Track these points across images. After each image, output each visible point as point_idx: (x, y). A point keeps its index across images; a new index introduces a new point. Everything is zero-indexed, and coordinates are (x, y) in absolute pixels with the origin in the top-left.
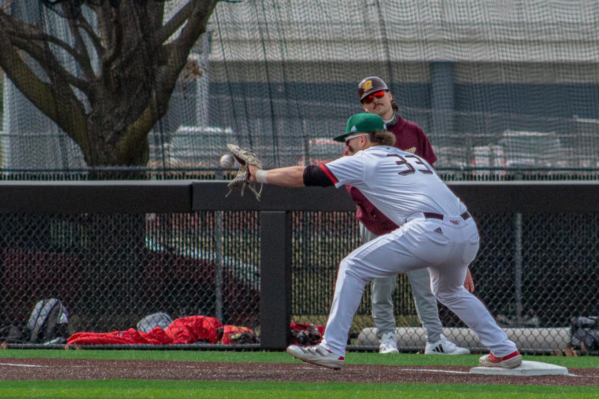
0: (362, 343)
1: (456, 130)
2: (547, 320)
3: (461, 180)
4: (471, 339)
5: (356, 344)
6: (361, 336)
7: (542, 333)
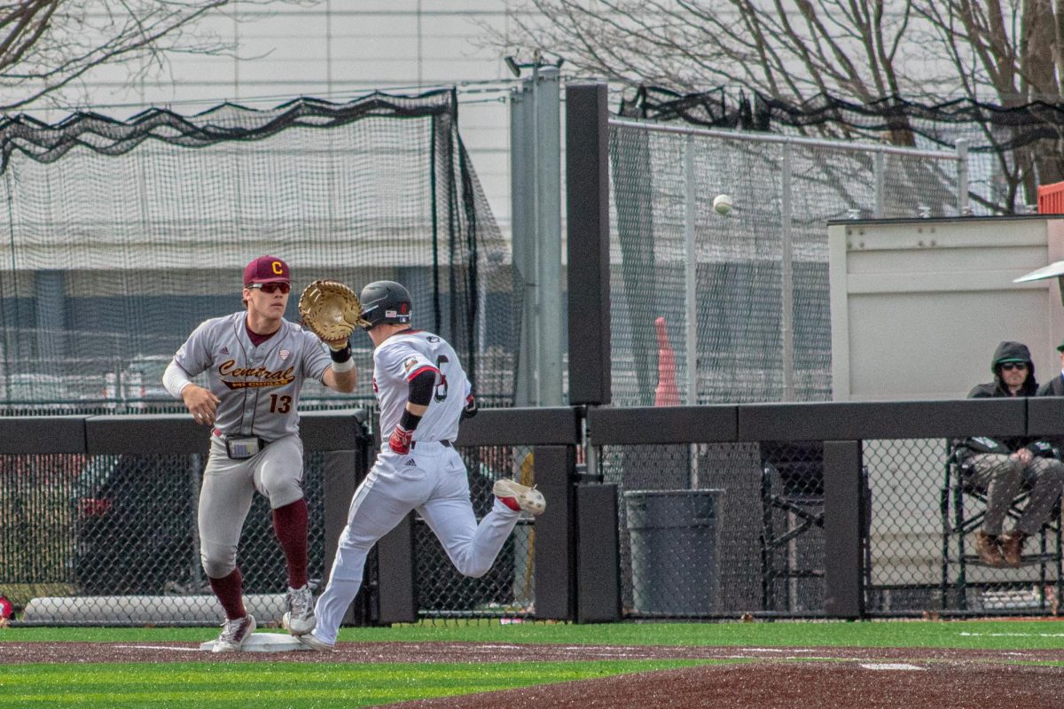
0: (30, 617)
1: (66, 354)
2: (270, 584)
3: (123, 413)
4: (164, 610)
5: (20, 620)
6: (29, 608)
7: (253, 601)
